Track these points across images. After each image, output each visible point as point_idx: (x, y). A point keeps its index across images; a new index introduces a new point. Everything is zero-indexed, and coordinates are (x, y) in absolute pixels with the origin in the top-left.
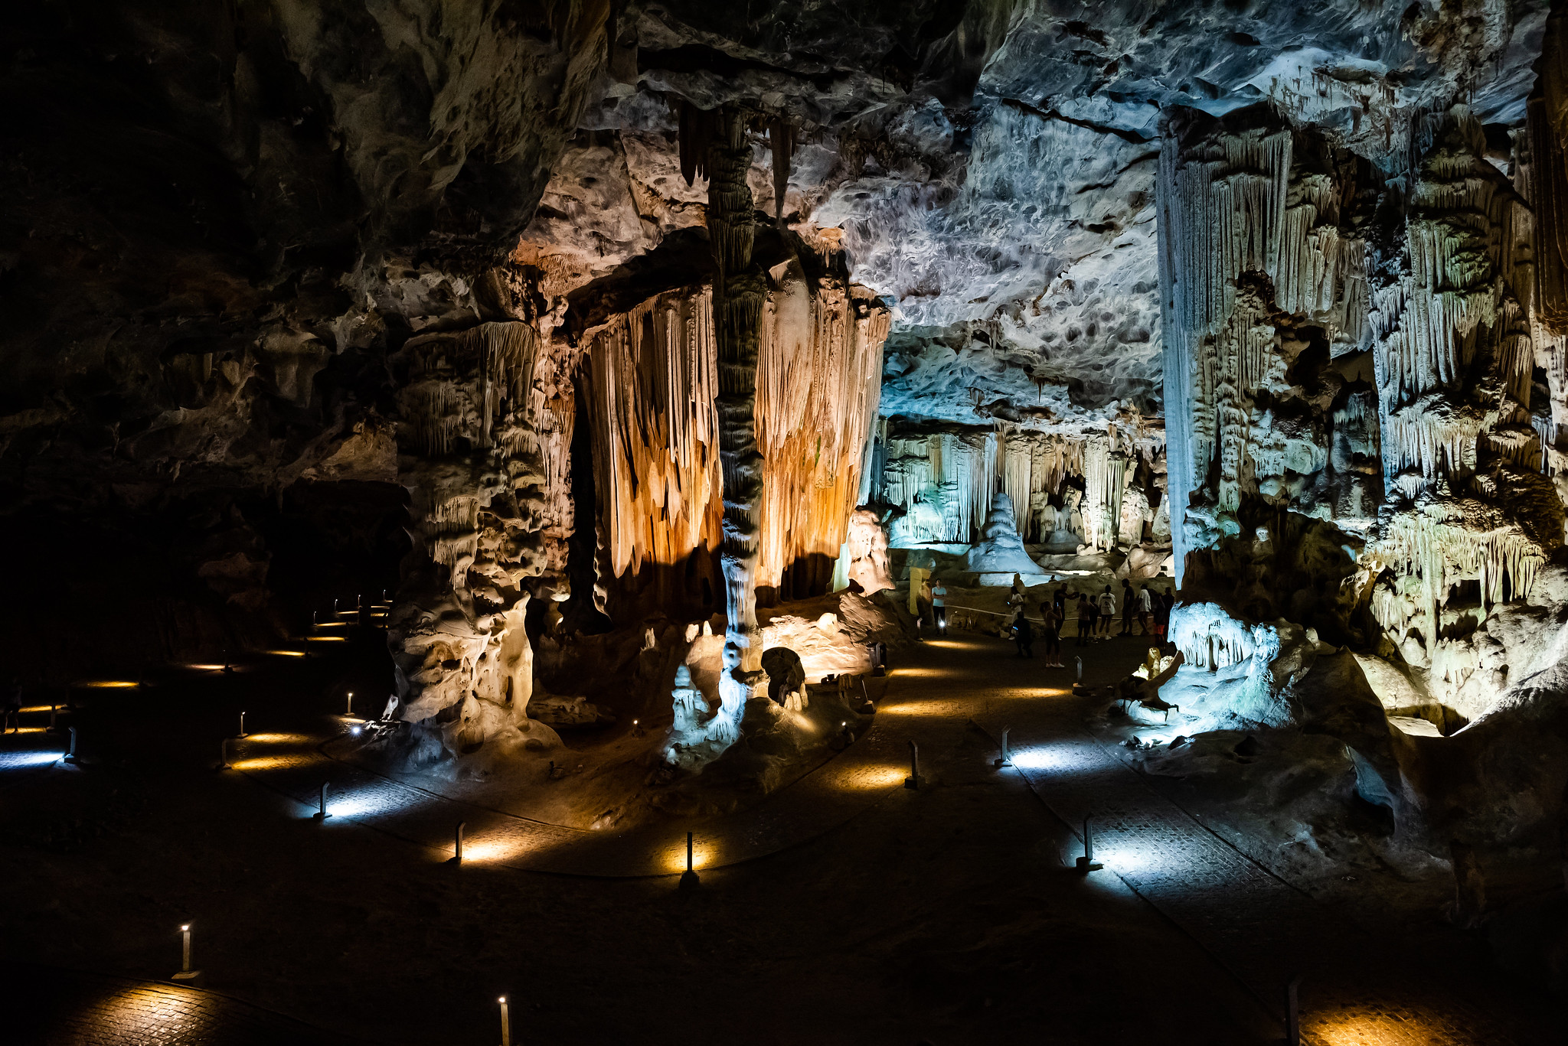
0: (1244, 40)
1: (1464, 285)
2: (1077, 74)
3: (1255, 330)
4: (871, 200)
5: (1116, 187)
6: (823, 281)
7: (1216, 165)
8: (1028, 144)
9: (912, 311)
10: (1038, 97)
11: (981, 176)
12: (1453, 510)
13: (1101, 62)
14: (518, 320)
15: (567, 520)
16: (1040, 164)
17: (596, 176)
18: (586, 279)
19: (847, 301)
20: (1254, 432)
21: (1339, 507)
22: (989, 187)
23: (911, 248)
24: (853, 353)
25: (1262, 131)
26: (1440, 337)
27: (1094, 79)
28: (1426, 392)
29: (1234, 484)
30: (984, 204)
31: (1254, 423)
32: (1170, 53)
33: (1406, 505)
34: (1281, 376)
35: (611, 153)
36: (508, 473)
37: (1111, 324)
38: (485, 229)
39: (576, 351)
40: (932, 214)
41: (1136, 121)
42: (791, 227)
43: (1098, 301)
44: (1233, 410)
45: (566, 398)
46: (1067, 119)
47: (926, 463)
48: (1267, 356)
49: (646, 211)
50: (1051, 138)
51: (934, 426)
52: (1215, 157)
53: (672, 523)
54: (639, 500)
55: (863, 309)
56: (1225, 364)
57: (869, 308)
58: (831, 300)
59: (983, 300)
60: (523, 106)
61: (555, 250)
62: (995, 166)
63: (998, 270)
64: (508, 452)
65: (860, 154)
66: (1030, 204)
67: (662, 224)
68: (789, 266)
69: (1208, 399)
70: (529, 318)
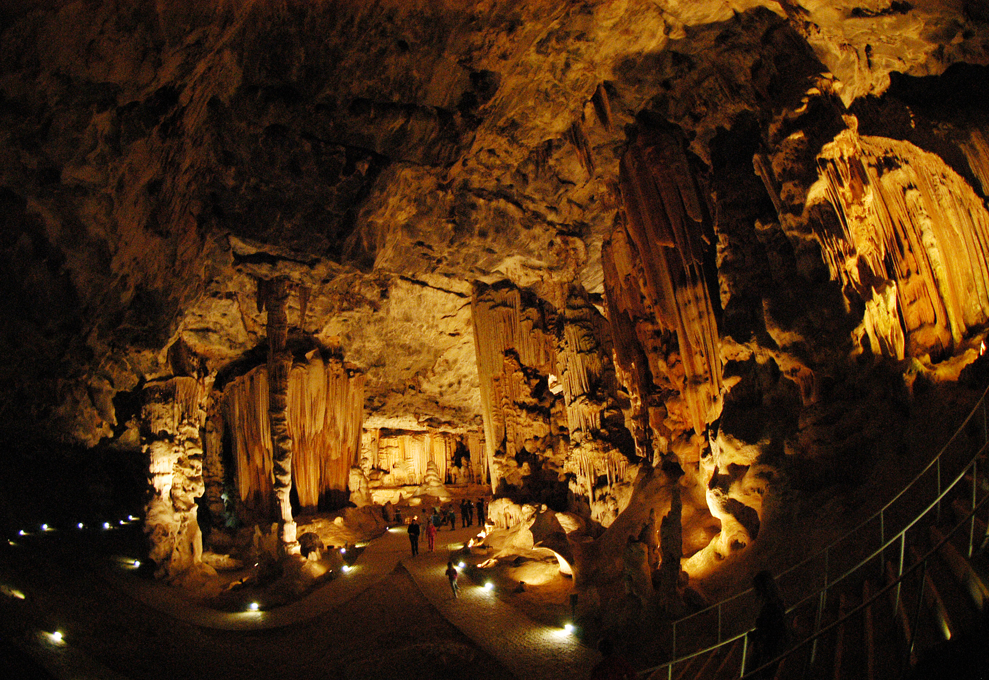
0: (490, 251)
1: (588, 351)
2: (424, 263)
3: (515, 374)
4: (349, 323)
5: (457, 316)
6: (331, 360)
7: (491, 304)
8: (416, 297)
9: (376, 375)
10: (410, 273)
11: (396, 311)
12: (594, 445)
13: (434, 258)
14: (194, 378)
15: (220, 474)
16: (423, 306)
17: (226, 312)
18: (227, 361)
19: (342, 370)
20: (519, 420)
21: (555, 450)
22: (401, 316)
23: (370, 344)
24: (347, 393)
25: (507, 290)
26: (581, 372)
27: (432, 266)
28: (580, 396)
29: (513, 443)
30: (399, 324)
31: (519, 416)
32: (462, 256)
33: (577, 445)
34: (528, 394)
35: (231, 302)
36: (184, 447)
37: (467, 379)
38: (151, 324)
39: (223, 394)
40: (377, 328)
41: (462, 288)
42: (315, 336)
43: (460, 369)
44: (509, 410)
45: (218, 416)
46: (432, 287)
47: (397, 449)
48: (521, 386)
49: (251, 329)
50: (426, 295)
51: (400, 432)
52: (489, 300)
53: (267, 475)
54: (251, 464)
55: (351, 373)
56: (504, 390)
57: (354, 373)
58: (335, 368)
59: (408, 369)
60: (159, 266)
61: (212, 347)
62: (402, 307)
63: (410, 354)
64: (184, 438)
65: (341, 301)
66: (420, 324)
67: (258, 335)
68: (314, 353)
69: (498, 406)
70: (199, 377)
